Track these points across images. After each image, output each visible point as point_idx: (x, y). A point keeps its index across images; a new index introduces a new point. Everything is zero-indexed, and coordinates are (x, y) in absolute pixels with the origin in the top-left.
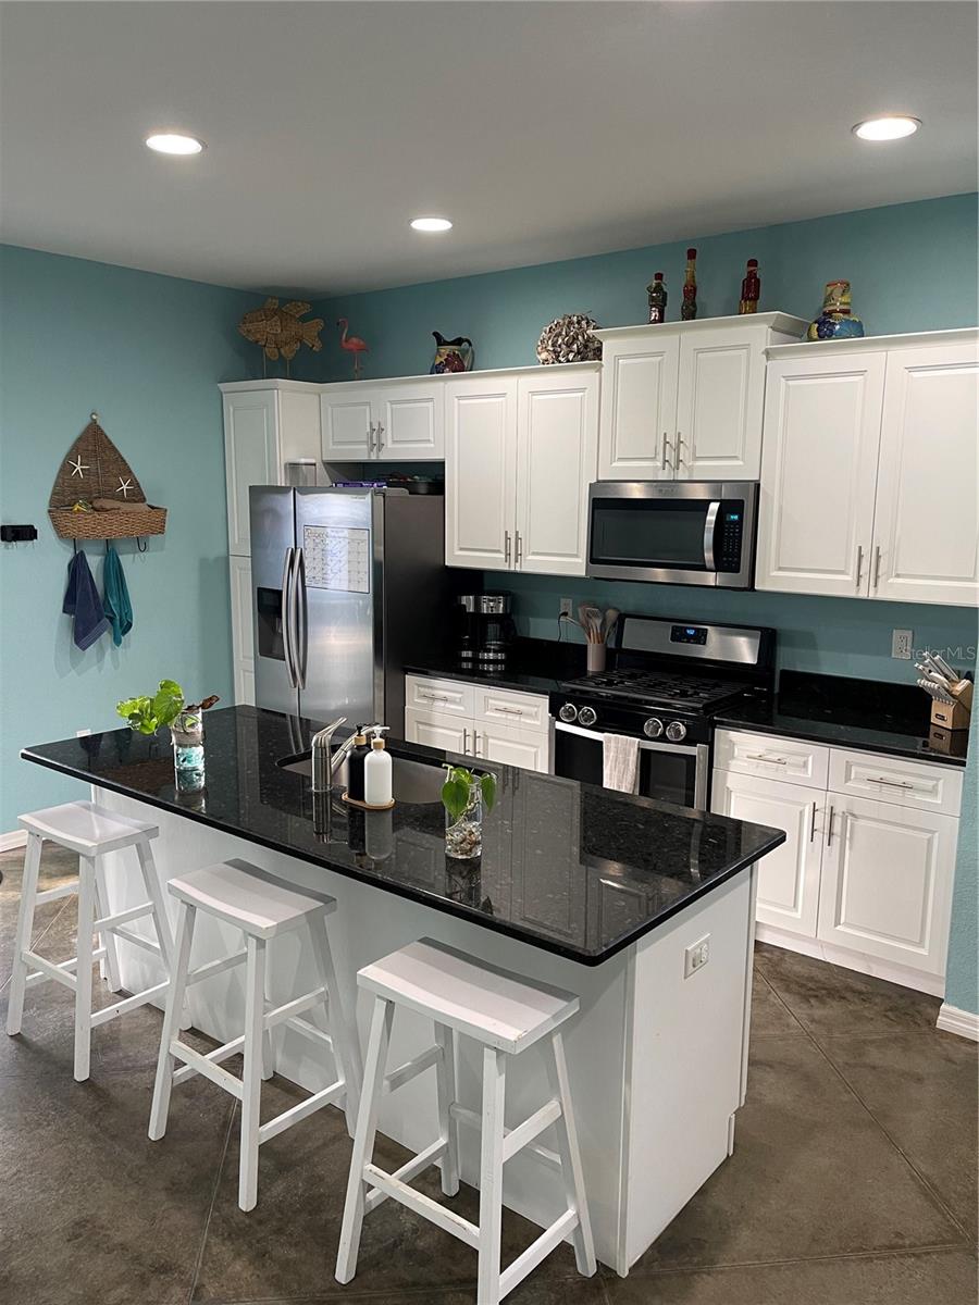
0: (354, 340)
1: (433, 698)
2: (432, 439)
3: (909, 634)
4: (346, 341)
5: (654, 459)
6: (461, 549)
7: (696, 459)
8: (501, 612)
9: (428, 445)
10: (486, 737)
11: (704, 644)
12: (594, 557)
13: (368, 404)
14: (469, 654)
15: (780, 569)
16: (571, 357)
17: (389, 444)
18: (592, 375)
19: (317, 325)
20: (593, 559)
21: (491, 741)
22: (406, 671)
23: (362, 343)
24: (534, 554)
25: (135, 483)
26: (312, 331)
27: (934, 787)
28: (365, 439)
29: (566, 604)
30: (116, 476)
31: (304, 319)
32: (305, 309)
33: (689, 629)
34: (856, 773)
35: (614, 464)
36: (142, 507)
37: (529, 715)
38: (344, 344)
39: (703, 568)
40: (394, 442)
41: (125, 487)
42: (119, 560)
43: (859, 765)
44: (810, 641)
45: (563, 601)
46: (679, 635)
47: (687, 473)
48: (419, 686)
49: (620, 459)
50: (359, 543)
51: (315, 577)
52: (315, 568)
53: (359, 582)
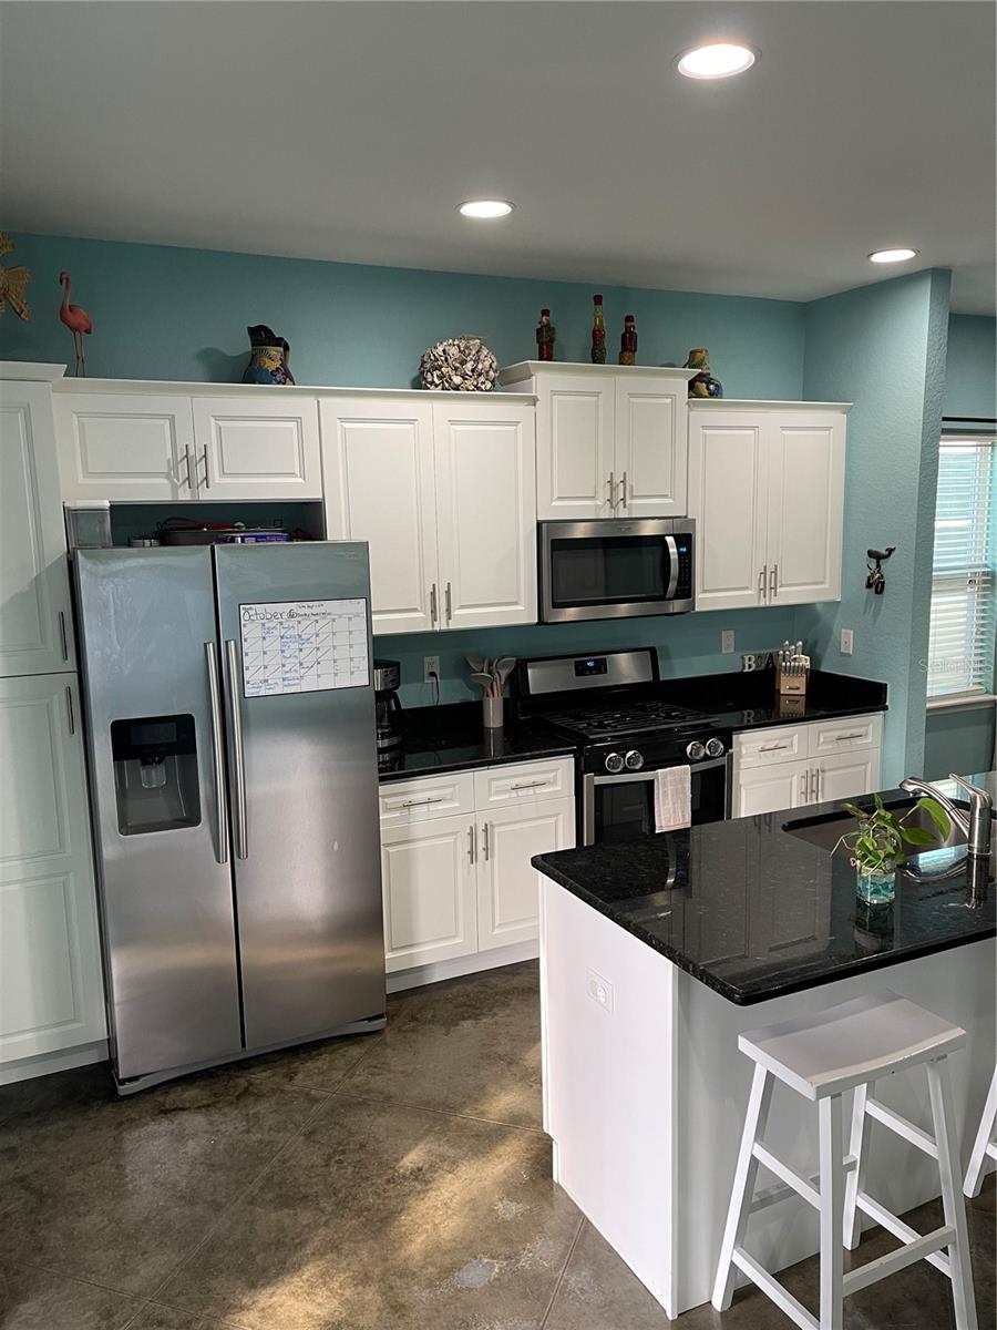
3: (732, 633)
5: (593, 498)
7: (633, 497)
11: (606, 672)
17: (219, 478)
18: (522, 407)
19: (24, 276)
20: (555, 602)
24: (462, 607)
29: (432, 662)
31: (6, 261)
32: (7, 245)
33: (589, 661)
35: (554, 504)
37: (547, 783)
39: (661, 598)
40: (223, 473)
44: (665, 653)
45: (427, 659)
46: (581, 670)
47: (627, 511)
49: (559, 498)
50: (350, 619)
51: (266, 681)
52: (266, 667)
53: (352, 673)
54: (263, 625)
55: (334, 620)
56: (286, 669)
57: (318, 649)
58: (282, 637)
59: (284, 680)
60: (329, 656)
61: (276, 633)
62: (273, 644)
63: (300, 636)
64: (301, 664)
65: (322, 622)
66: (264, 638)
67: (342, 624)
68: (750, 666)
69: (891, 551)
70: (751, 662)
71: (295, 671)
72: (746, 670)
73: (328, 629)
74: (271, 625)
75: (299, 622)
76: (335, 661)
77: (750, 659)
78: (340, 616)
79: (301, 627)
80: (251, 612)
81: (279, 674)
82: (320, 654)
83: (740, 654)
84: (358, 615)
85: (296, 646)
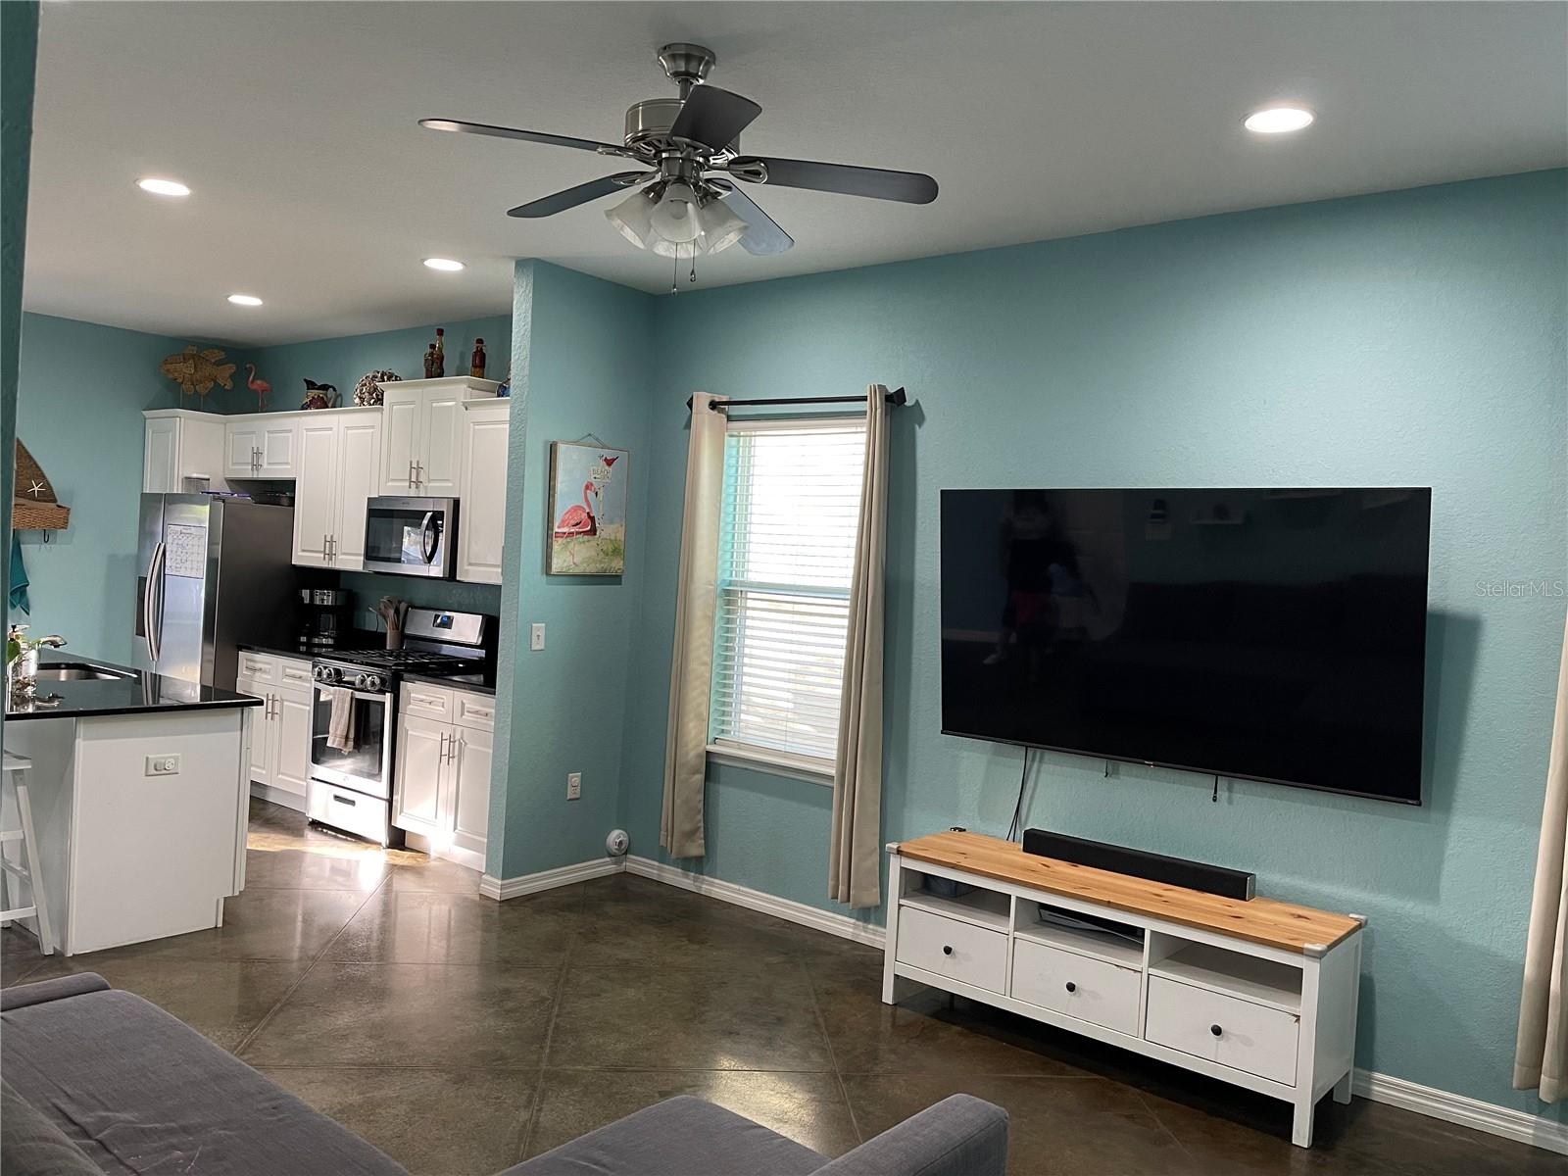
0: (259, 382)
1: (254, 670)
2: (290, 461)
4: (252, 382)
6: (303, 551)
8: (330, 604)
9: (285, 467)
10: (282, 700)
11: (451, 628)
12: (369, 555)
13: (254, 433)
14: (303, 639)
15: (470, 564)
16: (372, 401)
17: (265, 466)
18: (378, 415)
19: (230, 368)
20: (368, 557)
21: (286, 703)
22: (240, 648)
23: (265, 385)
24: (343, 554)
25: (47, 486)
26: (225, 375)
30: (30, 479)
31: (218, 363)
32: (222, 355)
34: (466, 709)
35: (388, 484)
36: (52, 505)
37: (305, 680)
38: (250, 386)
40: (269, 464)
41: (36, 489)
42: (20, 548)
43: (468, 702)
47: (424, 493)
48: (247, 659)
49: (391, 480)
51: (171, 567)
52: (171, 559)
53: (197, 570)
54: (173, 537)
57: (187, 553)
58: (177, 544)
60: (190, 558)
61: (176, 541)
62: (175, 547)
63: (182, 545)
64: (181, 560)
66: (172, 544)
75: (183, 537)
76: (192, 561)
79: (183, 540)
80: (170, 529)
82: (188, 556)
85: (181, 549)
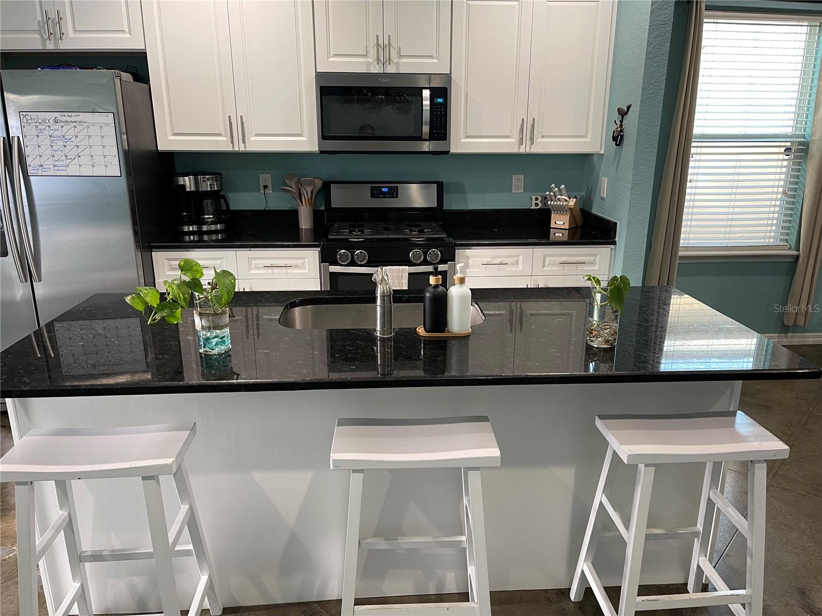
2: (127, 29)
3: (522, 177)
5: (365, 56)
6: (175, 134)
7: (401, 56)
8: (218, 189)
11: (397, 197)
12: (325, 134)
15: (467, 137)
17: (71, 34)
20: (325, 135)
22: (152, 249)
24: (257, 135)
27: (594, 260)
28: (37, 28)
29: (266, 178)
33: (384, 187)
34: (549, 261)
35: (330, 59)
37: (297, 266)
39: (420, 139)
40: (75, 31)
43: (549, 256)
44: (460, 189)
45: (262, 176)
46: (376, 193)
47: (394, 68)
48: (169, 260)
49: (335, 55)
50: (101, 127)
51: (42, 166)
52: (41, 156)
53: (106, 166)
54: (37, 126)
55: (88, 127)
56: (56, 158)
57: (78, 146)
58: (51, 136)
59: (54, 166)
60: (87, 151)
61: (46, 133)
62: (45, 141)
63: (63, 136)
64: (66, 156)
65: (79, 128)
66: (38, 136)
67: (94, 130)
68: (537, 204)
69: (629, 107)
70: (538, 202)
71: (62, 160)
72: (533, 207)
73: (84, 132)
74: (43, 127)
75: (62, 127)
76: (92, 156)
77: (537, 199)
78: (93, 125)
79: (64, 130)
80: (28, 118)
81: (50, 161)
82: (79, 150)
83: (529, 194)
84: (107, 125)
85: (61, 143)
